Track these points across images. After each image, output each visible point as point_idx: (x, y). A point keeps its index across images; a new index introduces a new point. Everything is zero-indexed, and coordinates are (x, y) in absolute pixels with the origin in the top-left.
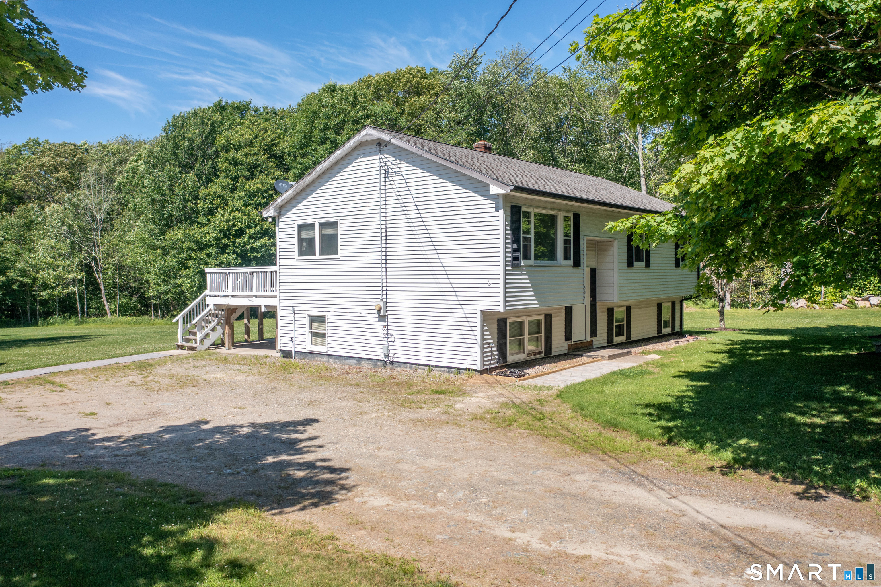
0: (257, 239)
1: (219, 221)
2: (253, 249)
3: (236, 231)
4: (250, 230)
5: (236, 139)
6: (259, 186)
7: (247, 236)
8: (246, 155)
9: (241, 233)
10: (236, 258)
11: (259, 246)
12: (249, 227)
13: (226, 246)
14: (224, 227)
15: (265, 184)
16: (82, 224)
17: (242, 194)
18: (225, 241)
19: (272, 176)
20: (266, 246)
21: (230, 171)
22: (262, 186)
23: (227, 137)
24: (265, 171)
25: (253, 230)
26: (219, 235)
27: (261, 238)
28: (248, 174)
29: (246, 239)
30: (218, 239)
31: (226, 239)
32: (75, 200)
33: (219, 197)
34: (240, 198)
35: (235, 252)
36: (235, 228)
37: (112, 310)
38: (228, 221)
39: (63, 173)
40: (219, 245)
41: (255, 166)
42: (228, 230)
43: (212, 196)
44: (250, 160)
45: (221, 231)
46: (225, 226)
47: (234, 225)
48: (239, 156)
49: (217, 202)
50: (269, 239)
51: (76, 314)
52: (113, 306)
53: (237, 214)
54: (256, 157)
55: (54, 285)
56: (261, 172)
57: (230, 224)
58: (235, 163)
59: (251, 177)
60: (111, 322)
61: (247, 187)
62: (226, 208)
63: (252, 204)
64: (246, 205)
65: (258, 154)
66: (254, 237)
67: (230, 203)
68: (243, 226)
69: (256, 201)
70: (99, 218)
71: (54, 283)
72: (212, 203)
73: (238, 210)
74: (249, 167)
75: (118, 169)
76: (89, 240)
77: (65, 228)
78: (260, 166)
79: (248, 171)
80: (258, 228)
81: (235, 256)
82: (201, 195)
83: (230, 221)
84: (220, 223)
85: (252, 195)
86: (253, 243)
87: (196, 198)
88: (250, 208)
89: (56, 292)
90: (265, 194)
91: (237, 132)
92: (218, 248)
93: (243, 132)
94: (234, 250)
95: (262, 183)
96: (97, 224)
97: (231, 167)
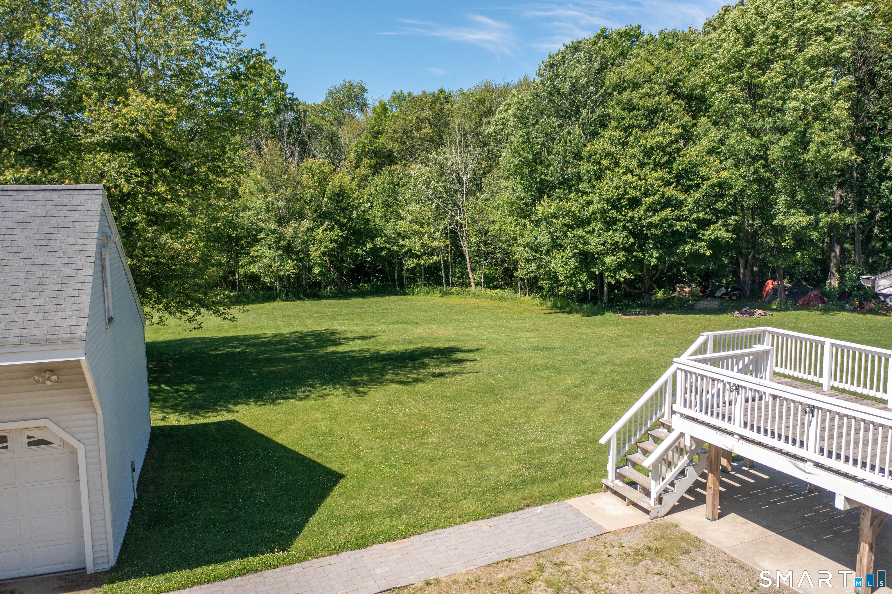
0: (655, 211)
1: (606, 187)
2: (651, 225)
3: (628, 199)
4: (647, 199)
5: (630, 75)
6: (660, 139)
7: (643, 207)
8: (643, 96)
9: (634, 203)
10: (626, 237)
11: (659, 220)
12: (646, 194)
13: (614, 221)
14: (613, 196)
15: (667, 136)
16: (448, 185)
17: (636, 150)
18: (613, 213)
19: (678, 123)
20: (668, 220)
21: (623, 119)
22: (664, 138)
23: (620, 74)
24: (669, 116)
25: (649, 200)
26: (606, 206)
27: (663, 209)
28: (645, 122)
29: (641, 212)
30: (604, 211)
31: (614, 212)
32: (440, 158)
33: (608, 154)
34: (634, 156)
35: (624, 228)
36: (627, 197)
37: (476, 282)
38: (617, 188)
39: (427, 130)
40: (605, 219)
41: (655, 112)
42: (619, 200)
43: (600, 155)
44: (649, 103)
45: (608, 201)
46: (613, 194)
47: (625, 193)
48: (636, 97)
49: (605, 162)
50: (672, 211)
51: (441, 285)
52: (476, 277)
53: (628, 177)
54: (657, 98)
55: (419, 253)
56: (663, 119)
57: (621, 191)
58: (631, 107)
59: (651, 126)
60: (475, 296)
61: (643, 141)
62: (617, 169)
63: (649, 163)
64: (642, 165)
65: (660, 94)
66: (653, 209)
67: (623, 163)
68: (638, 194)
69: (655, 160)
70: (465, 179)
71: (419, 251)
72: (599, 163)
73: (631, 172)
74: (646, 113)
75: (485, 120)
76: (455, 204)
77: (430, 191)
78: (662, 110)
79: (646, 118)
80: (657, 197)
81: (625, 233)
82: (585, 153)
83: (620, 187)
84: (608, 190)
85: (648, 153)
86: (651, 217)
87: (578, 156)
88: (647, 169)
89: (421, 262)
90: (668, 149)
91: (631, 67)
92: (605, 222)
93: (639, 66)
94: (624, 226)
95: (663, 135)
96: (463, 186)
97: (625, 114)
